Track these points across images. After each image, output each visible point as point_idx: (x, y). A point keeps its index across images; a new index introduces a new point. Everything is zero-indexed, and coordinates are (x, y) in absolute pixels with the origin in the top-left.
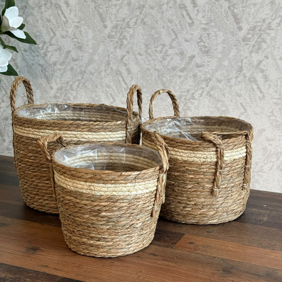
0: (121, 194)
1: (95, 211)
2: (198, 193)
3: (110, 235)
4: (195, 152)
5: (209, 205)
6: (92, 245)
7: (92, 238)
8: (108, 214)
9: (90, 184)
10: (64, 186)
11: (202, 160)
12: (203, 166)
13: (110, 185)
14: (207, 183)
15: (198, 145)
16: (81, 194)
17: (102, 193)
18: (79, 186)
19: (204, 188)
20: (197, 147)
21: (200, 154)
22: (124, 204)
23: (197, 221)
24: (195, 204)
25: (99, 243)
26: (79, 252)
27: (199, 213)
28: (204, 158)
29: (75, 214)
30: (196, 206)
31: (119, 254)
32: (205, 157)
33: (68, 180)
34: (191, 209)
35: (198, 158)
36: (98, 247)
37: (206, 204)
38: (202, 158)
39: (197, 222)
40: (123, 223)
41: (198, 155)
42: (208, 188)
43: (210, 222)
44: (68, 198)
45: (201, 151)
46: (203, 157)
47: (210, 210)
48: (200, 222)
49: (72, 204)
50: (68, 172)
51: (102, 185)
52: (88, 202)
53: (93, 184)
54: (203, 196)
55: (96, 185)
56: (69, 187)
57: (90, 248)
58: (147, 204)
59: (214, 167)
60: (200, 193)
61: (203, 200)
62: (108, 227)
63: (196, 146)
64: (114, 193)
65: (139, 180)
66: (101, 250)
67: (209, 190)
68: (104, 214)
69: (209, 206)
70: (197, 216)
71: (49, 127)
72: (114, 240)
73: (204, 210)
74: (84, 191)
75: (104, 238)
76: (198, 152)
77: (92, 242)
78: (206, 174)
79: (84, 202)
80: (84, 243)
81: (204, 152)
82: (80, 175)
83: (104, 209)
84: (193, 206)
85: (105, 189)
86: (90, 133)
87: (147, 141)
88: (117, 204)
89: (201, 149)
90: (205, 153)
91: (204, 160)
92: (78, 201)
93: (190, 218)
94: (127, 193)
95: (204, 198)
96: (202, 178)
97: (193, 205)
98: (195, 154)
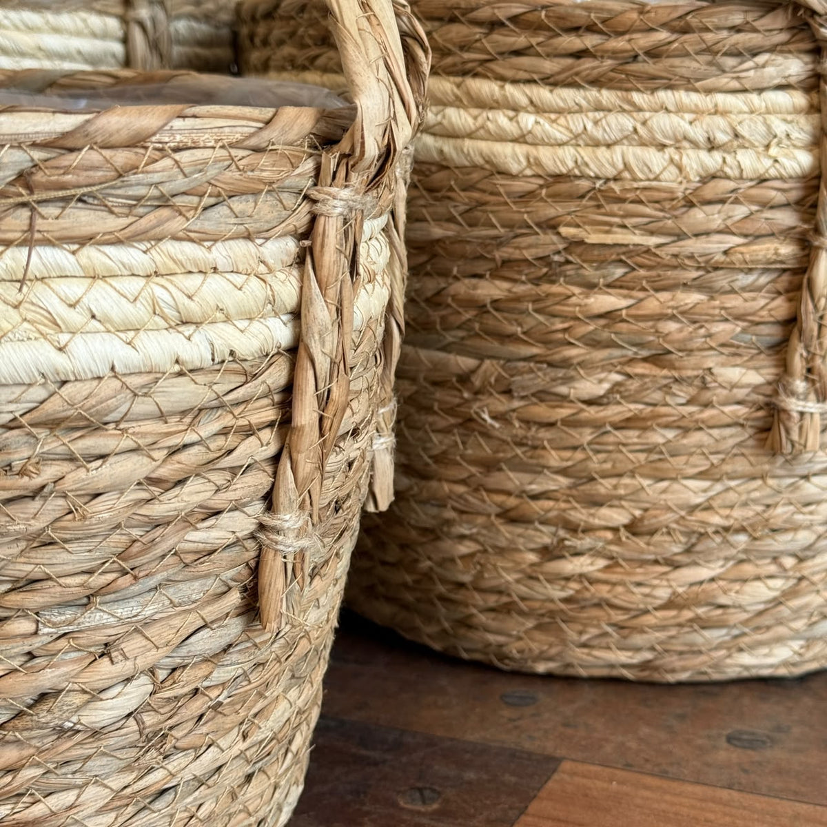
2: (659, 437)
4: (636, 97)
5: (743, 530)
11: (697, 161)
12: (698, 216)
14: (731, 349)
15: (663, 35)
19: (707, 395)
20: (654, 53)
21: (680, 109)
23: (648, 655)
24: (633, 528)
27: (663, 594)
28: (712, 146)
30: (641, 542)
32: (721, 138)
34: (602, 563)
35: (662, 147)
37: (716, 520)
38: (695, 145)
39: (645, 666)
41: (663, 123)
42: (740, 393)
43: (746, 659)
45: (689, 84)
46: (698, 133)
47: (748, 569)
48: (672, 661)
54: (694, 459)
58: (195, 493)
59: (787, 218)
60: (670, 434)
61: (694, 491)
63: (643, 41)
67: (742, 410)
69: (742, 538)
70: (649, 620)
73: (704, 573)
76: (665, 96)
78: (721, 280)
81: (709, 91)
84: (618, 542)
89: (688, 66)
90: (720, 98)
91: (713, 161)
93: (594, 631)
95: (701, 475)
96: (691, 316)
97: (615, 530)
98: (635, 114)
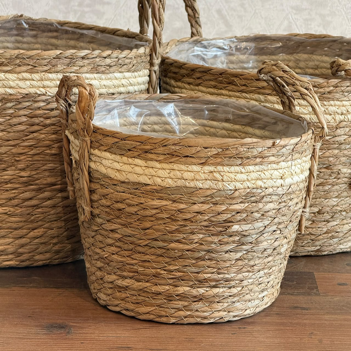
0: (269, 183)
1: (218, 224)
2: (327, 188)
3: (239, 271)
4: (325, 103)
5: (345, 211)
6: (200, 299)
7: (202, 282)
8: (245, 227)
9: (212, 168)
11: (339, 118)
12: (339, 131)
13: (251, 168)
14: (344, 164)
15: (332, 88)
16: (192, 192)
17: (238, 185)
18: (186, 175)
19: (339, 176)
20: (329, 93)
21: (335, 105)
22: (271, 206)
23: (319, 247)
24: (319, 212)
25: (216, 291)
27: (325, 230)
28: (342, 114)
29: (169, 236)
30: (321, 216)
31: (248, 312)
32: (345, 112)
33: (157, 165)
34: (310, 222)
35: (331, 115)
36: (209, 300)
37: (339, 208)
38: (338, 114)
39: (318, 251)
40: (265, 245)
41: (332, 109)
42: (346, 175)
43: (341, 246)
44: (157, 203)
45: (338, 100)
46: (339, 111)
47: (345, 221)
48: (324, 248)
49: (165, 216)
50: (161, 150)
51: (237, 169)
52: (205, 207)
53: (220, 168)
54: (335, 193)
55: (226, 169)
56: (159, 180)
57: (199, 305)
60: (330, 186)
61: (333, 201)
62: (239, 255)
63: (328, 90)
64: (260, 183)
65: (297, 156)
66: (219, 306)
67: (346, 180)
68: (236, 228)
69: (344, 213)
70: (321, 237)
71: (6, 65)
72: (245, 283)
73: (335, 223)
74: (200, 185)
75: (227, 280)
76: (332, 102)
77: (201, 291)
78: (343, 147)
79: (196, 208)
80: (182, 297)
81: (341, 101)
82: (193, 150)
83: (238, 217)
84: (315, 216)
85: (244, 177)
86: (96, 75)
87: (204, 89)
88: (261, 205)
89: (337, 96)
90: (344, 102)
91: (342, 117)
92: (182, 206)
93: (306, 242)
94: (280, 182)
95: (336, 197)
96: (336, 157)
97: (314, 213)
98: (324, 107)
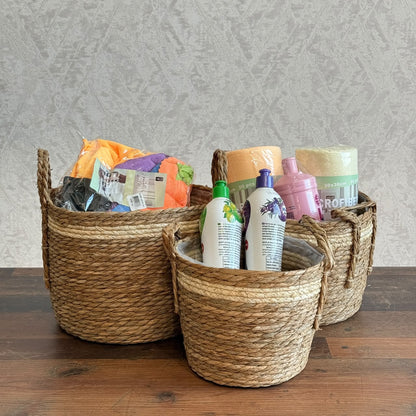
0: (282, 300)
1: (246, 325)
3: (264, 356)
6: (238, 372)
7: (239, 361)
8: (264, 328)
9: (240, 289)
10: (201, 292)
11: (337, 245)
13: (268, 290)
16: (228, 303)
17: (258, 301)
18: (225, 292)
19: (338, 281)
20: (331, 230)
21: (335, 238)
22: (284, 314)
25: (248, 367)
26: (218, 382)
28: (339, 243)
29: (216, 330)
31: (274, 382)
32: (340, 241)
33: (208, 284)
36: (246, 373)
38: (337, 243)
40: (283, 339)
41: (332, 240)
44: (207, 308)
45: (336, 234)
46: (337, 241)
49: (212, 317)
50: (209, 275)
51: (257, 290)
52: (237, 313)
53: (245, 289)
55: (249, 290)
56: (208, 294)
57: (236, 375)
62: (262, 345)
64: (274, 300)
65: (305, 282)
66: (251, 377)
68: (258, 328)
72: (269, 363)
74: (232, 299)
75: (256, 361)
76: (332, 236)
77: (239, 367)
78: (340, 263)
79: (231, 313)
80: (227, 369)
82: (227, 277)
83: (260, 321)
85: (262, 295)
88: (276, 314)
89: (336, 232)
90: (340, 236)
91: (339, 245)
92: (222, 312)
94: (290, 299)
